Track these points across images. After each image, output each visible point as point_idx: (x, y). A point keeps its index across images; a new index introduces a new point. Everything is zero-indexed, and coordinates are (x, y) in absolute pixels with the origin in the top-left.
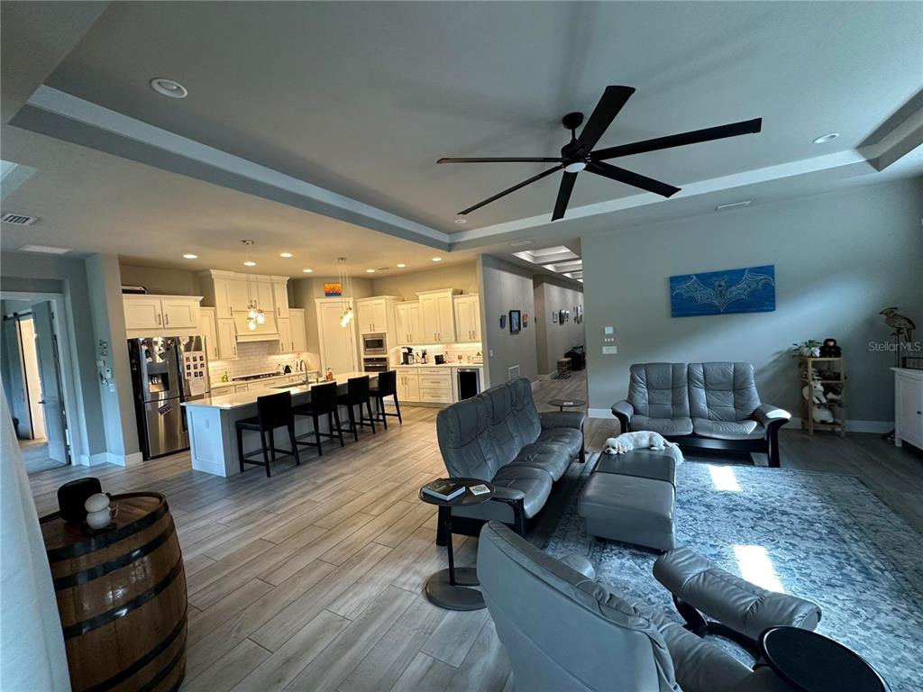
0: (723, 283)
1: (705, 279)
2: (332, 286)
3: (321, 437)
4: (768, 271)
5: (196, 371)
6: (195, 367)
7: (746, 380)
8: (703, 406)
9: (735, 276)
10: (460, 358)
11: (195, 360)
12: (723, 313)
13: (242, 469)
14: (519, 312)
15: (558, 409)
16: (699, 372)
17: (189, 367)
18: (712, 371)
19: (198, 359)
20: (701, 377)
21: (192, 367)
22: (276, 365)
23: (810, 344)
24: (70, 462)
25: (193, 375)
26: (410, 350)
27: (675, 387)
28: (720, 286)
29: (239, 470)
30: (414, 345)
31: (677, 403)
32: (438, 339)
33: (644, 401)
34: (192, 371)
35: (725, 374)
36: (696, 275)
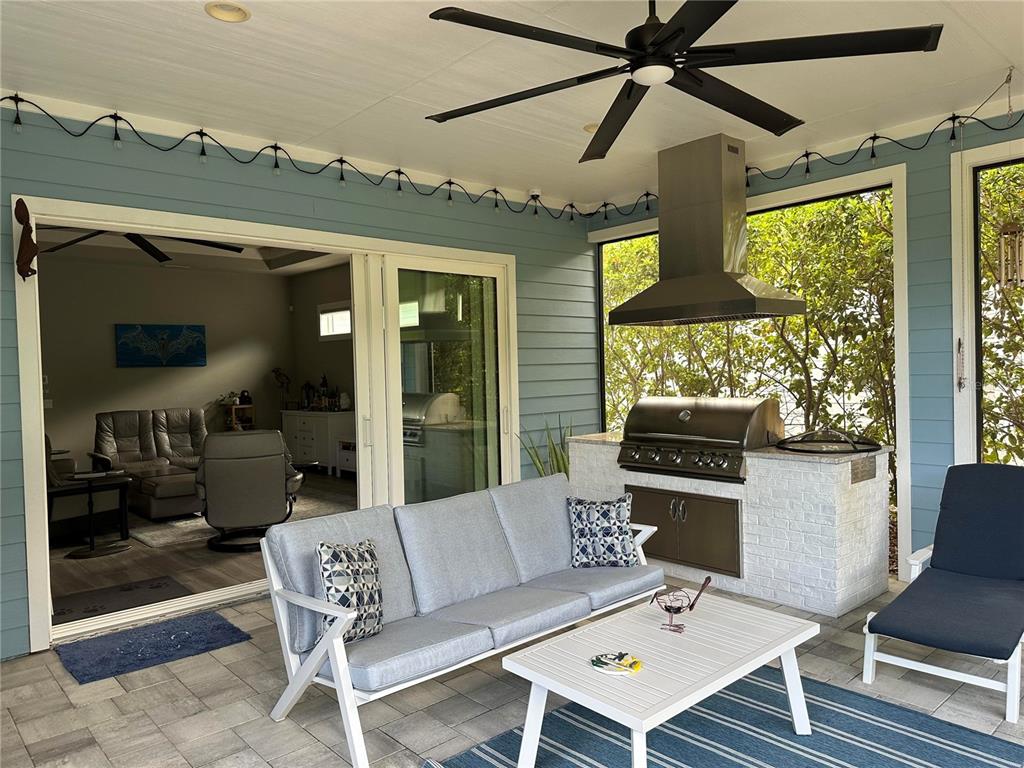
0: (165, 337)
1: (150, 330)
4: (200, 329)
7: (199, 423)
8: (167, 448)
9: (175, 331)
12: (166, 366)
16: (163, 417)
18: (174, 415)
20: (164, 421)
23: (232, 394)
27: (142, 435)
28: (163, 339)
31: (145, 448)
33: (113, 450)
35: (183, 418)
36: (142, 326)
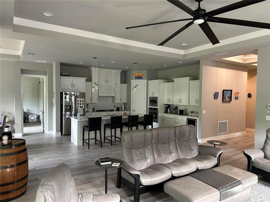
2: (138, 74)
3: (116, 138)
5: (81, 105)
6: (81, 104)
11: (81, 101)
13: (83, 145)
14: (231, 91)
15: (213, 146)
17: (78, 104)
19: (82, 101)
21: (79, 104)
24: (44, 132)
25: (79, 107)
26: (169, 106)
29: (82, 145)
34: (79, 105)
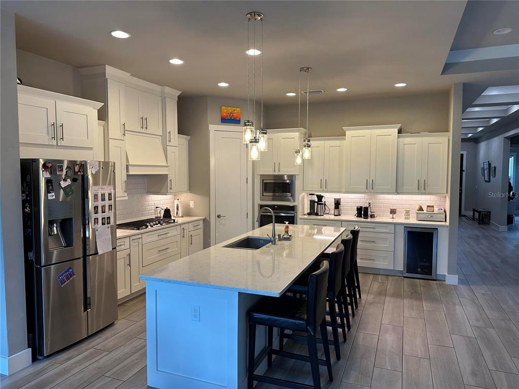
2: (230, 110)
5: (103, 215)
6: (104, 209)
10: (393, 212)
11: (103, 198)
19: (107, 197)
22: (154, 208)
26: (320, 198)
30: (328, 192)
32: (371, 188)
34: (100, 216)
